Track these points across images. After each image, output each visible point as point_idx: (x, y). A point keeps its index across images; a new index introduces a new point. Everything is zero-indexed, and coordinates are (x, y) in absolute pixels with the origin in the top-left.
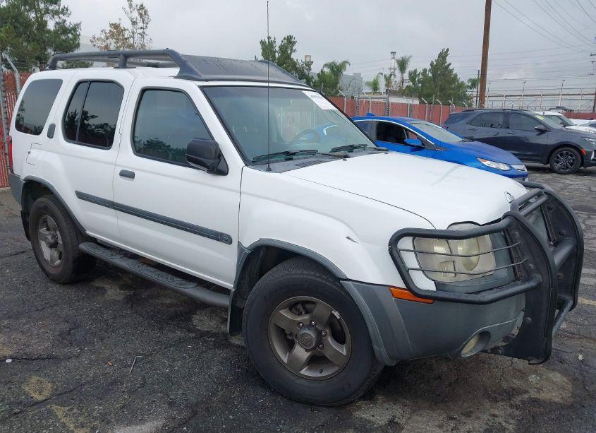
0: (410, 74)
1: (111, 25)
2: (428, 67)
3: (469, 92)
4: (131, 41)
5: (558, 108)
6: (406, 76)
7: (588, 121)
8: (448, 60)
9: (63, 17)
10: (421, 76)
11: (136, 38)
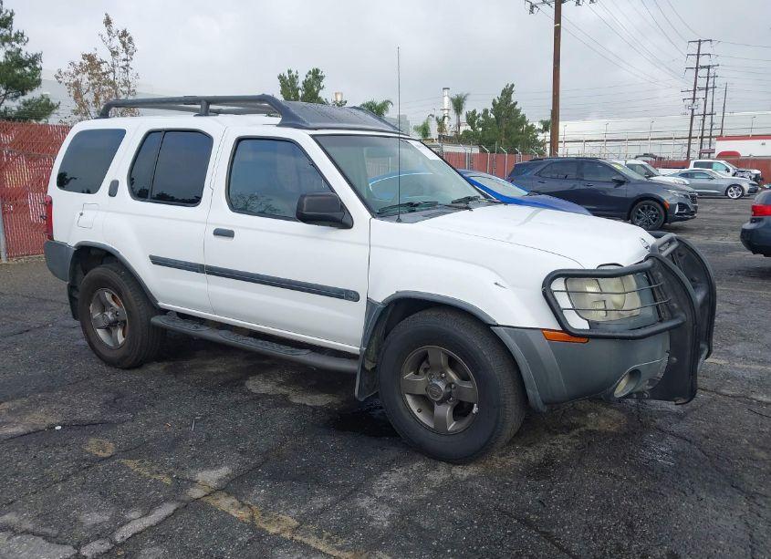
0: (467, 116)
1: (85, 56)
2: (490, 107)
3: (541, 137)
4: (111, 76)
5: (646, 155)
6: (463, 118)
7: (677, 171)
8: (514, 98)
9: (18, 46)
10: (481, 118)
11: (117, 72)
